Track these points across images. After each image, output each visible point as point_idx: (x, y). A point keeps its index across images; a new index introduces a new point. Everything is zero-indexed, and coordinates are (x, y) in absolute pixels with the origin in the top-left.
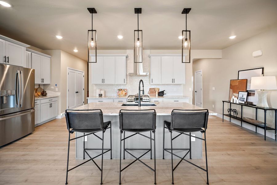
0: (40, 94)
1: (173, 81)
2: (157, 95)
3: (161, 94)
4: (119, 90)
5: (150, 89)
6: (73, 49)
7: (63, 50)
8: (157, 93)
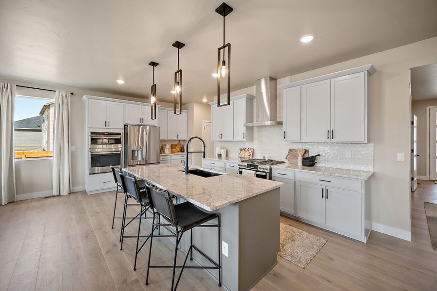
0: (179, 150)
1: (331, 134)
2: (300, 163)
3: (310, 162)
4: (241, 150)
5: (290, 150)
6: (202, 99)
7: (195, 102)
8: (300, 159)
